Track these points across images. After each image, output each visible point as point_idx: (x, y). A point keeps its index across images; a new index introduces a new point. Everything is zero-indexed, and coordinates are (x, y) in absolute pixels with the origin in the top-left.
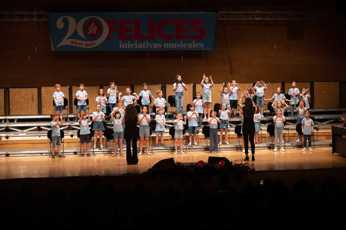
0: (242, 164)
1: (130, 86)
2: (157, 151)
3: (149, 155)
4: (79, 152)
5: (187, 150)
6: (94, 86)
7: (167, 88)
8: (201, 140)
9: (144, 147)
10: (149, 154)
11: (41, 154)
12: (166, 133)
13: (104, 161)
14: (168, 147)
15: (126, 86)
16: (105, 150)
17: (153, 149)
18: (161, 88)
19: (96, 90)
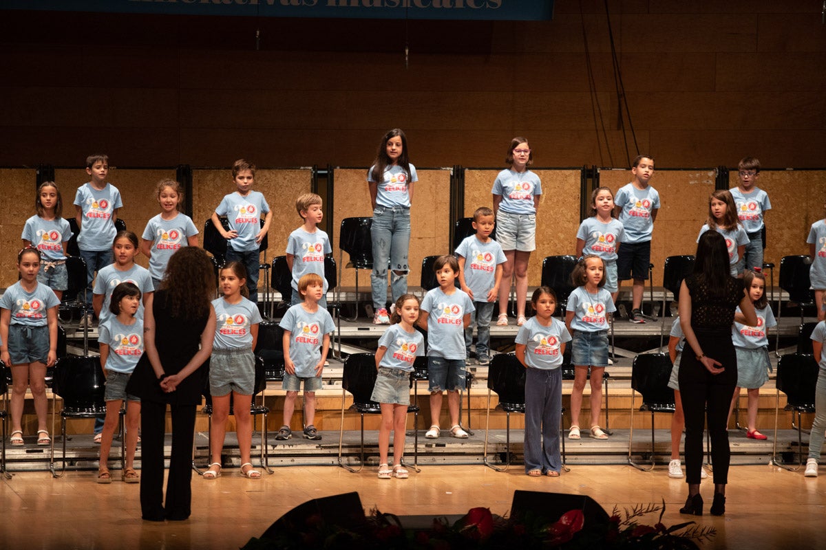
0: (660, 527)
1: (174, 172)
2: (287, 461)
3: (254, 477)
5: (421, 459)
6: (11, 167)
7: (335, 184)
8: (483, 417)
9: (230, 440)
10: (250, 472)
12: (331, 381)
13: (53, 503)
14: (336, 443)
15: (159, 170)
16: (55, 452)
17: (269, 453)
18: (310, 181)
19: (23, 186)
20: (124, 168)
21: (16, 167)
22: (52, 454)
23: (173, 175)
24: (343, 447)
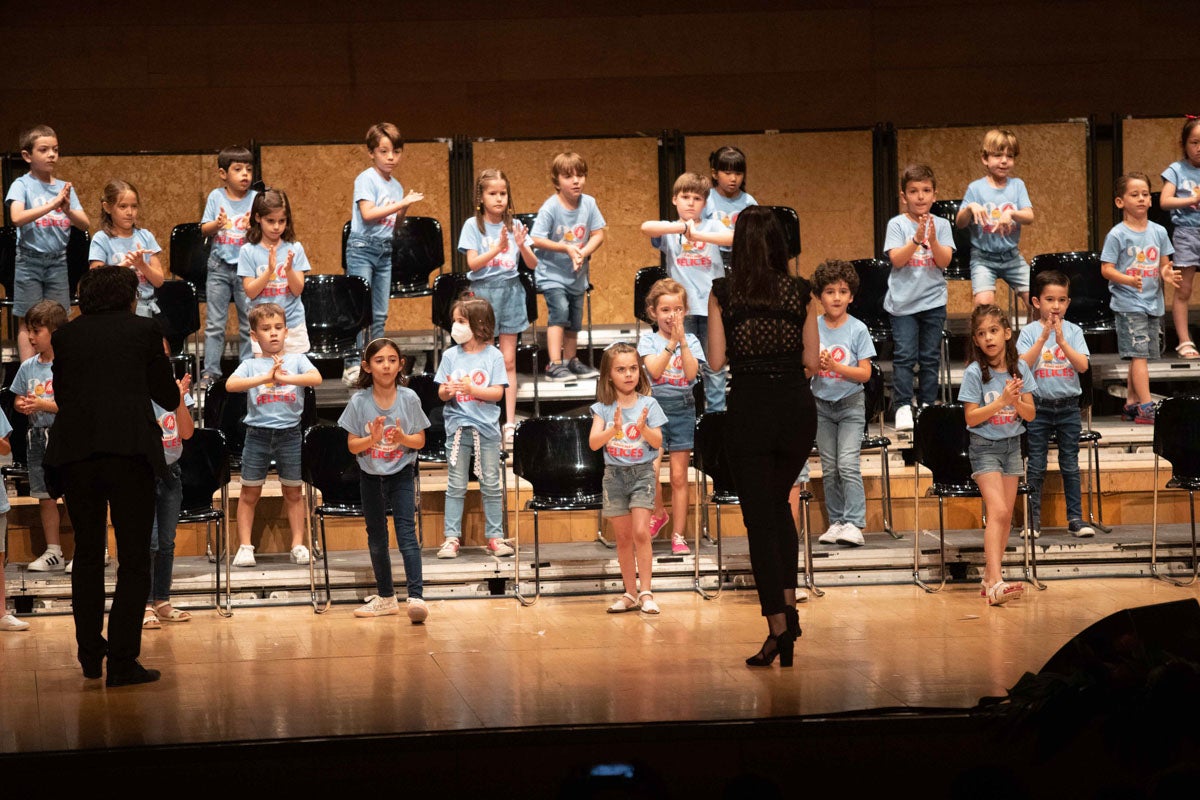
1: (868, 134)
2: (1067, 570)
4: (530, 580)
6: (619, 137)
7: (1126, 143)
11: (263, 592)
12: (1131, 447)
13: (699, 636)
14: (1146, 540)
15: (846, 133)
16: (701, 561)
17: (1038, 558)
18: (1084, 142)
19: (637, 164)
20: (792, 131)
21: (627, 136)
22: (696, 564)
23: (867, 139)
24: (1158, 547)
